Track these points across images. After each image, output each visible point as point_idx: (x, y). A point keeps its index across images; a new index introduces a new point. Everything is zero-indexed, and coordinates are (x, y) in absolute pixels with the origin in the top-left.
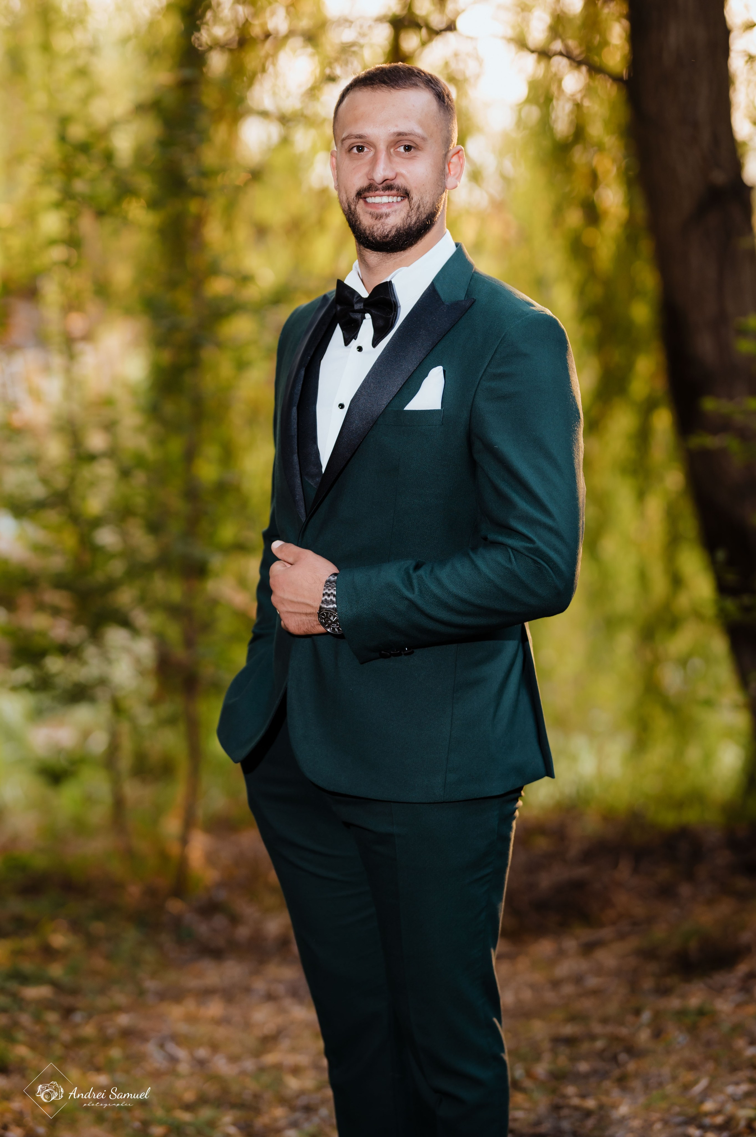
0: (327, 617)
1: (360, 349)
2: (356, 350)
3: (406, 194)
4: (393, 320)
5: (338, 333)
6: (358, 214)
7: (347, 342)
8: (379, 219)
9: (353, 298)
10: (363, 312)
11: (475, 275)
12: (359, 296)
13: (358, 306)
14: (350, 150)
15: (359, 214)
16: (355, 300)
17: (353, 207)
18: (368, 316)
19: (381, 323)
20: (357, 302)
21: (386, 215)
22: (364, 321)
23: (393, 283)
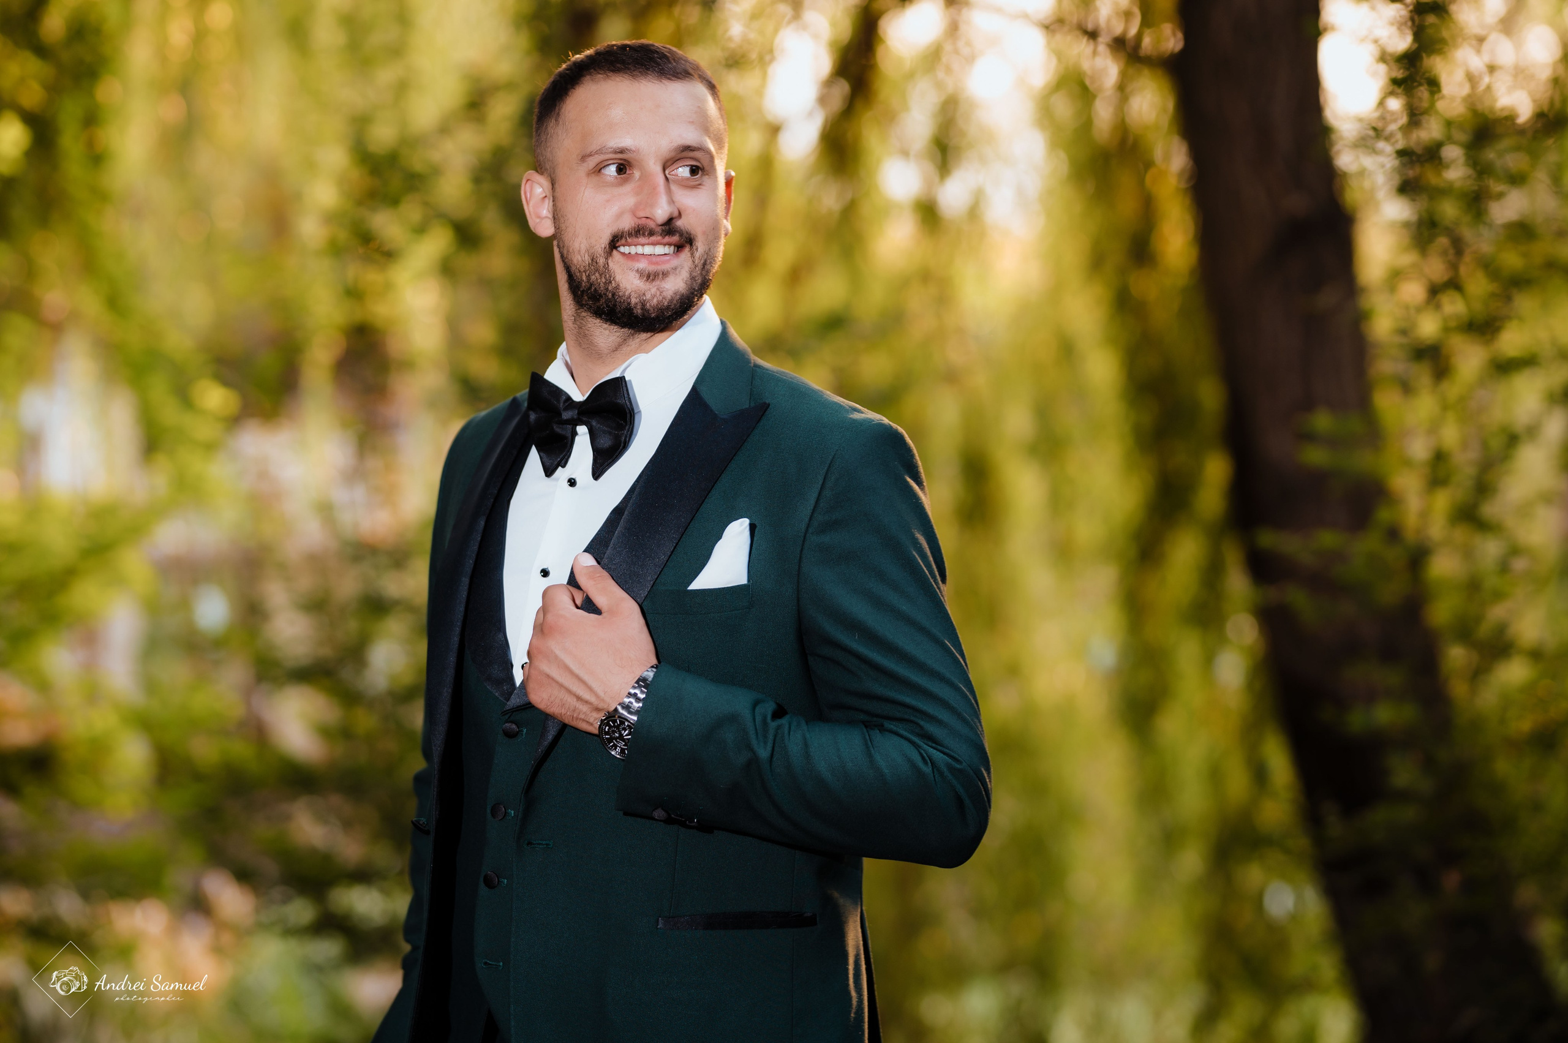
0: (618, 727)
1: (572, 483)
2: (566, 484)
3: (684, 242)
4: (626, 437)
5: (534, 459)
6: (612, 271)
7: (549, 472)
8: (653, 280)
9: (558, 401)
10: (575, 423)
11: (758, 370)
12: (569, 398)
13: (567, 415)
14: (599, 169)
15: (614, 272)
16: (562, 404)
17: (601, 261)
18: (582, 430)
19: (606, 442)
20: (566, 409)
21: (663, 273)
22: (577, 439)
23: (627, 379)
